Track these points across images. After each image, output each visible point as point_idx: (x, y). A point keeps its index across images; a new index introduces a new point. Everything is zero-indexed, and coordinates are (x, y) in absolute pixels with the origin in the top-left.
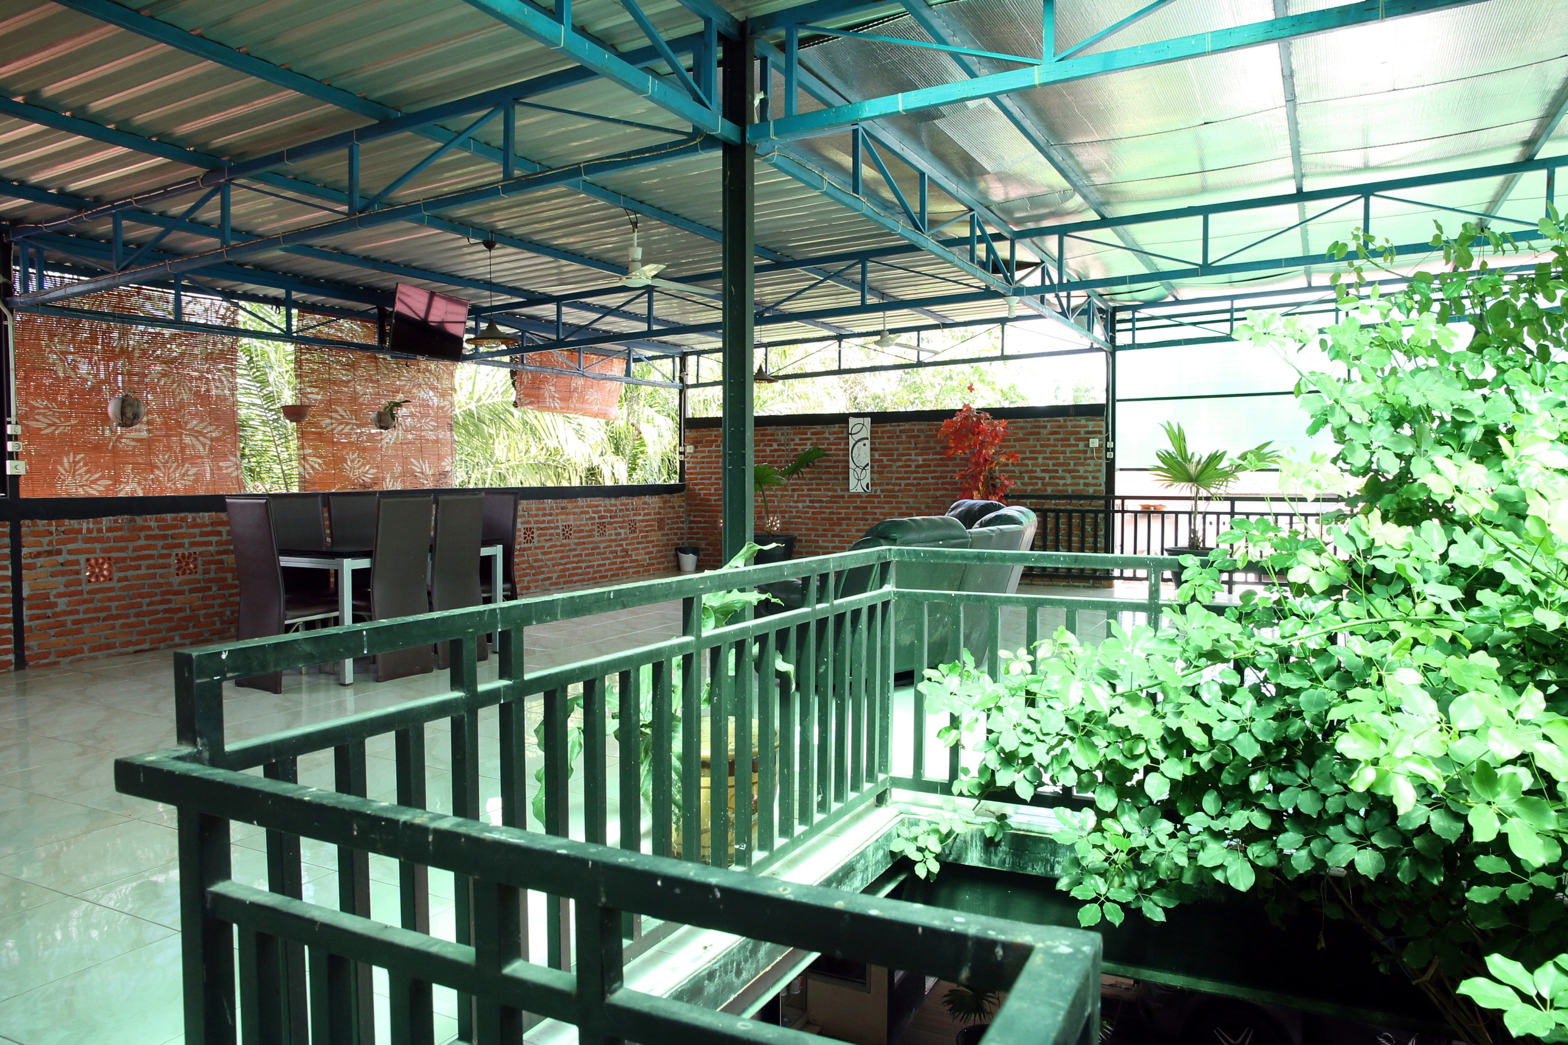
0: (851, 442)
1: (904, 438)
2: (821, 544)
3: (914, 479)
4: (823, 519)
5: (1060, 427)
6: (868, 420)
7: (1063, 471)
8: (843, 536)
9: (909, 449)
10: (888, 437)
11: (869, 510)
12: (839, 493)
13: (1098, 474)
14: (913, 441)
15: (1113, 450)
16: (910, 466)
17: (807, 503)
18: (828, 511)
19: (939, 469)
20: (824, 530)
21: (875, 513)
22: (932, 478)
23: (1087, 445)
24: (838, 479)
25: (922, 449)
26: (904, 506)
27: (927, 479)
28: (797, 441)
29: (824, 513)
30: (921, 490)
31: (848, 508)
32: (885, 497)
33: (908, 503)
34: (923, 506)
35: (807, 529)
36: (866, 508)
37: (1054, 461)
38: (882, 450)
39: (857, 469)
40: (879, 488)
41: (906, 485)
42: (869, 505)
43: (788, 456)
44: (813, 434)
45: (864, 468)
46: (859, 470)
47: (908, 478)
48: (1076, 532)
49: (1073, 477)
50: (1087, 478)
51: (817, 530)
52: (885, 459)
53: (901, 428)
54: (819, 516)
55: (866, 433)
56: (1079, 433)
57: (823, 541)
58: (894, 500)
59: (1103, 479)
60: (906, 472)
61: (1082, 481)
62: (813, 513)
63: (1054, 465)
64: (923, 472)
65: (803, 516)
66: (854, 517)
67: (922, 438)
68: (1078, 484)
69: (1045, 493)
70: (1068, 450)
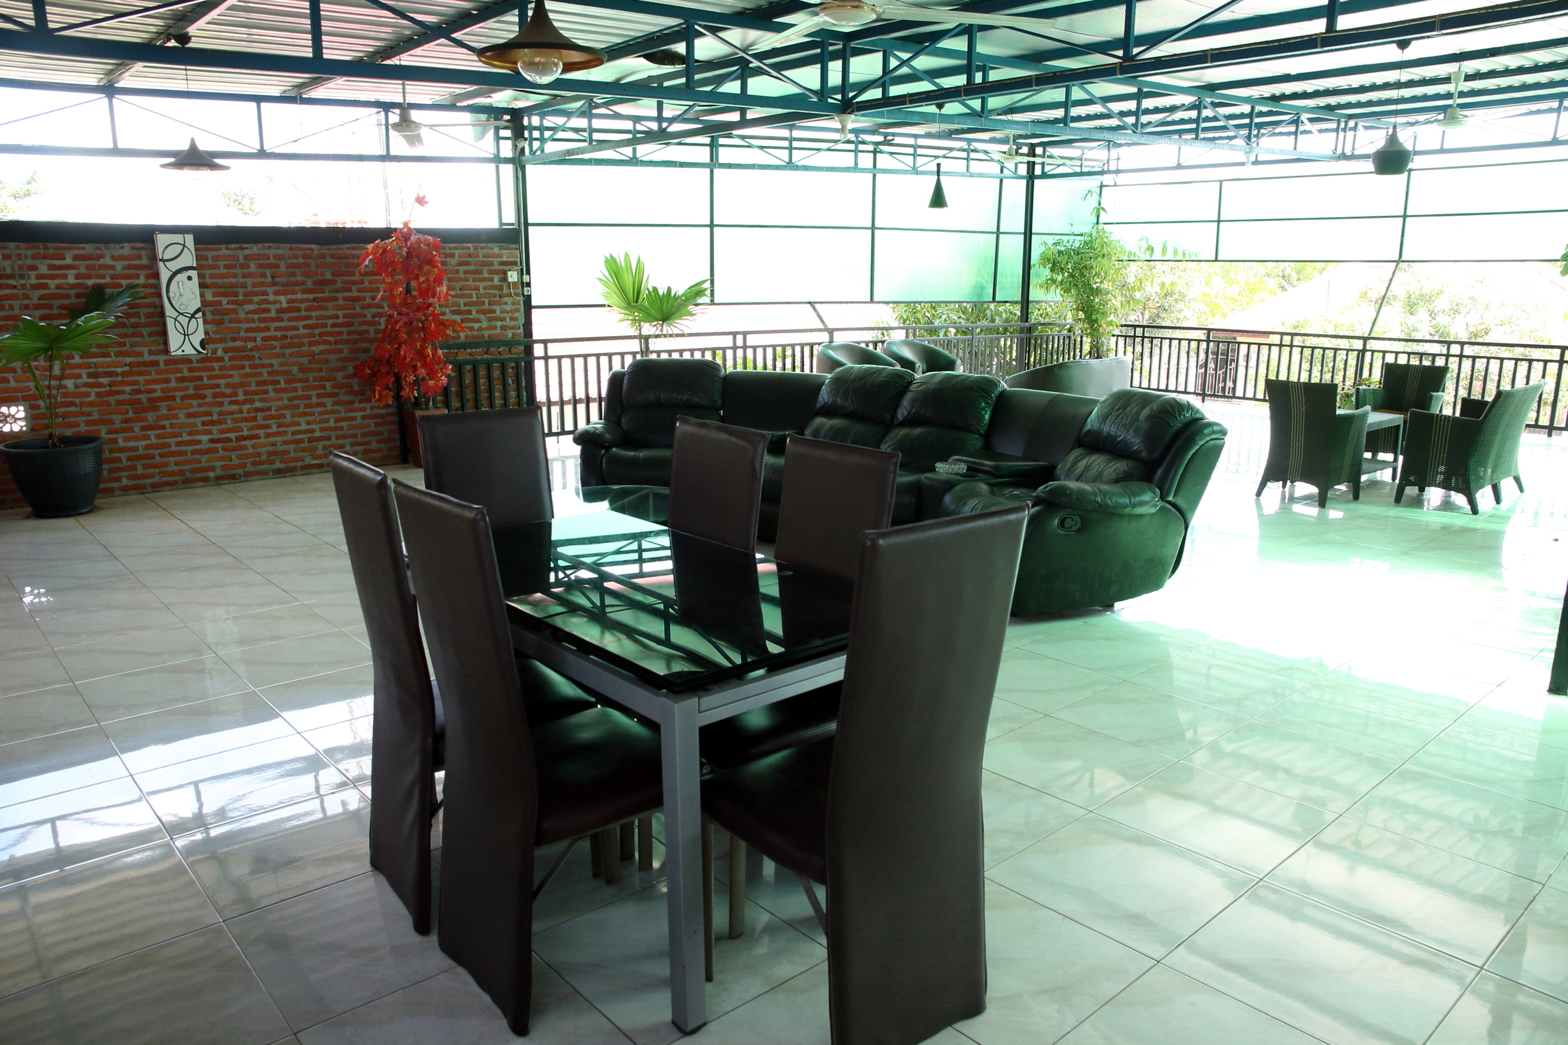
0: (165, 275)
1: (253, 267)
2: (121, 443)
3: (277, 329)
4: (119, 403)
5: (470, 256)
6: (190, 239)
7: (477, 312)
8: (164, 427)
9: (263, 284)
10: (226, 267)
11: (206, 381)
12: (147, 357)
13: (517, 315)
14: (268, 272)
15: (529, 285)
16: (268, 311)
17: (85, 379)
18: (128, 389)
19: (314, 314)
20: (126, 421)
21: (218, 386)
22: (304, 327)
23: (505, 279)
24: (142, 335)
25: (284, 284)
26: (264, 371)
27: (297, 328)
28: (44, 270)
29: (123, 392)
30: (291, 345)
31: (167, 381)
32: (231, 359)
33: (271, 365)
34: (295, 370)
35: (89, 423)
36: (200, 378)
37: (467, 300)
38: (215, 286)
39: (181, 318)
40: (220, 347)
41: (264, 339)
42: (204, 374)
43: (26, 297)
44: (76, 258)
45: (193, 316)
46: (184, 320)
47: (268, 329)
48: (498, 386)
49: (490, 319)
50: (504, 319)
51: (111, 422)
52: (224, 300)
53: (247, 252)
54: (112, 399)
55: (188, 259)
56: (491, 264)
57: (125, 440)
58: (246, 363)
59: (522, 321)
60: (261, 320)
61: (499, 324)
62: (98, 394)
63: (466, 305)
64: (289, 320)
65: (77, 401)
66: (179, 394)
67: (283, 268)
68: (495, 328)
69: (458, 341)
70: (482, 285)
